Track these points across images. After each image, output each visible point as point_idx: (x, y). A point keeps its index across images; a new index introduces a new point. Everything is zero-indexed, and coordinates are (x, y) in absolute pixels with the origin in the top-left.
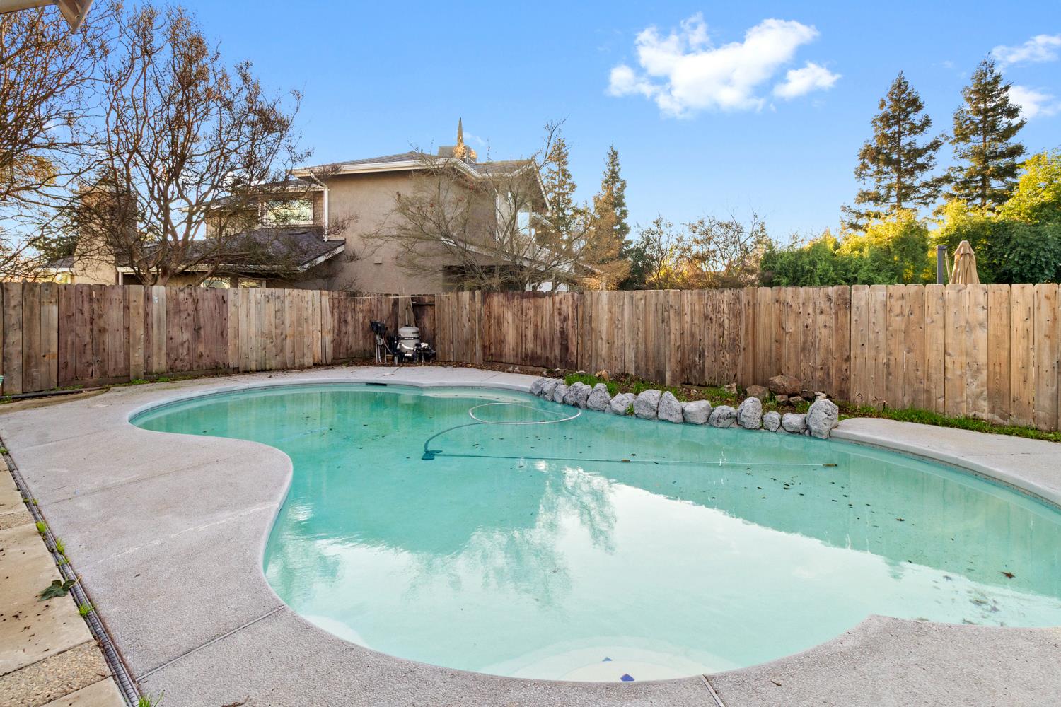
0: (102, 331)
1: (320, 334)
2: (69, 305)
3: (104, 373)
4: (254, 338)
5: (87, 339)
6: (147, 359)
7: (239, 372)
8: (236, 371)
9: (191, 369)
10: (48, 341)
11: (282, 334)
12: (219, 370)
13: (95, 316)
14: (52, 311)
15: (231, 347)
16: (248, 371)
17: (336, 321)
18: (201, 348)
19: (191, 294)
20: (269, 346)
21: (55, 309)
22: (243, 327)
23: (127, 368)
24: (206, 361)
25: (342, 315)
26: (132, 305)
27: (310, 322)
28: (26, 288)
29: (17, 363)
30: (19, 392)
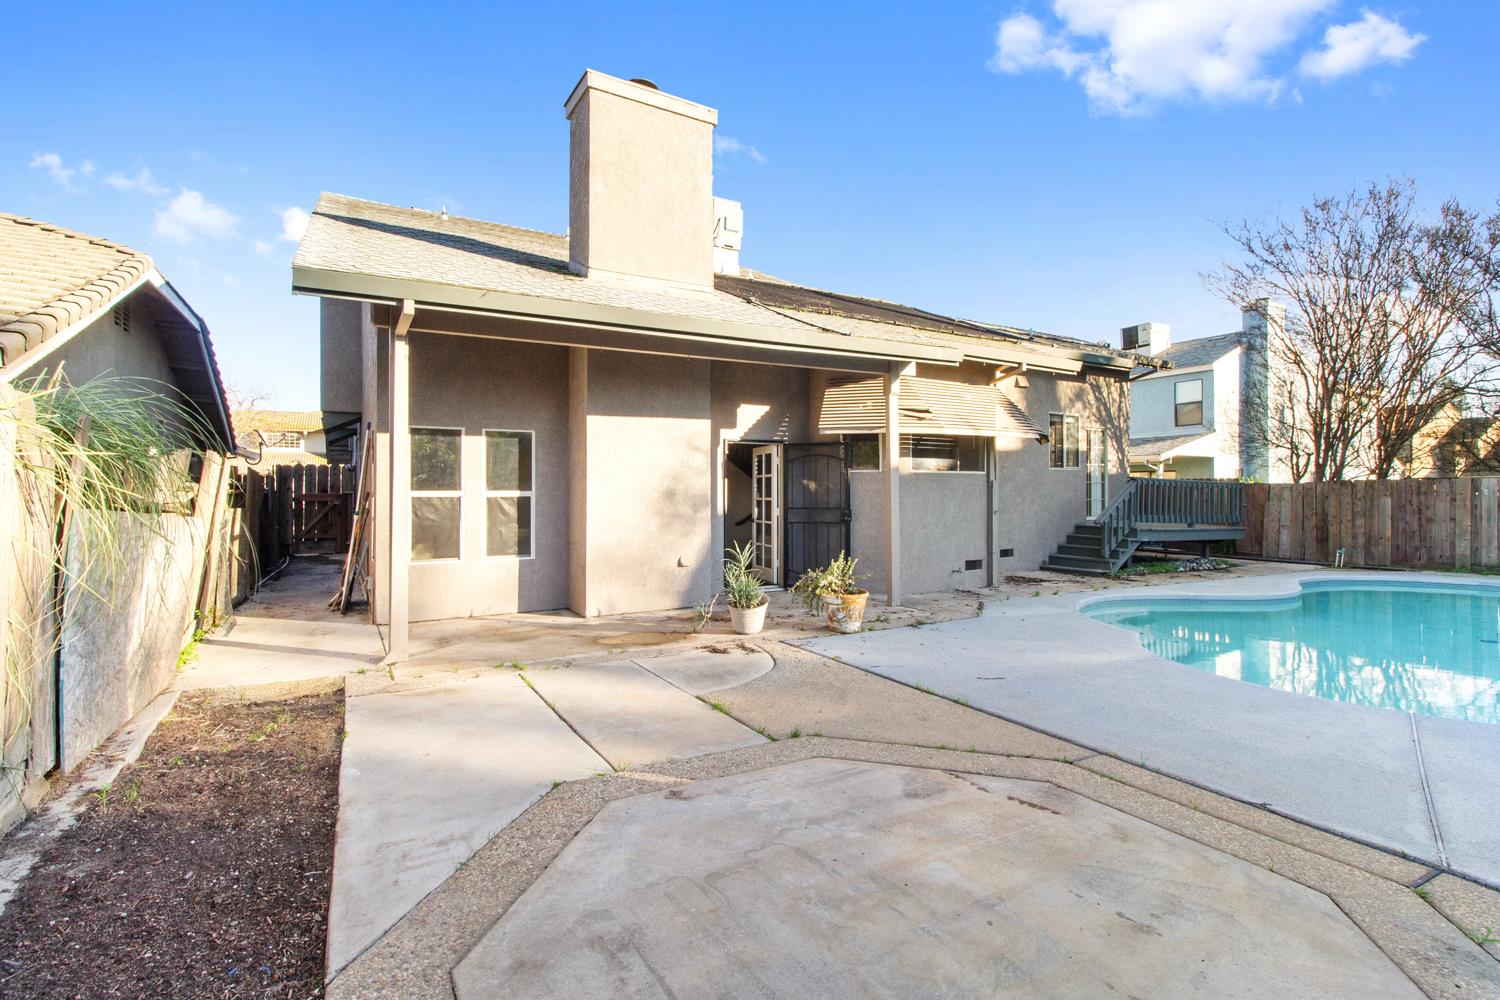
0: (1430, 520)
2: (1400, 498)
3: (1432, 559)
5: (1416, 527)
6: (1475, 551)
10: (1384, 527)
13: (1423, 508)
14: (1387, 502)
21: (1389, 500)
23: (1453, 557)
26: (1458, 497)
28: (1368, 484)
29: (1361, 541)
30: (1362, 562)
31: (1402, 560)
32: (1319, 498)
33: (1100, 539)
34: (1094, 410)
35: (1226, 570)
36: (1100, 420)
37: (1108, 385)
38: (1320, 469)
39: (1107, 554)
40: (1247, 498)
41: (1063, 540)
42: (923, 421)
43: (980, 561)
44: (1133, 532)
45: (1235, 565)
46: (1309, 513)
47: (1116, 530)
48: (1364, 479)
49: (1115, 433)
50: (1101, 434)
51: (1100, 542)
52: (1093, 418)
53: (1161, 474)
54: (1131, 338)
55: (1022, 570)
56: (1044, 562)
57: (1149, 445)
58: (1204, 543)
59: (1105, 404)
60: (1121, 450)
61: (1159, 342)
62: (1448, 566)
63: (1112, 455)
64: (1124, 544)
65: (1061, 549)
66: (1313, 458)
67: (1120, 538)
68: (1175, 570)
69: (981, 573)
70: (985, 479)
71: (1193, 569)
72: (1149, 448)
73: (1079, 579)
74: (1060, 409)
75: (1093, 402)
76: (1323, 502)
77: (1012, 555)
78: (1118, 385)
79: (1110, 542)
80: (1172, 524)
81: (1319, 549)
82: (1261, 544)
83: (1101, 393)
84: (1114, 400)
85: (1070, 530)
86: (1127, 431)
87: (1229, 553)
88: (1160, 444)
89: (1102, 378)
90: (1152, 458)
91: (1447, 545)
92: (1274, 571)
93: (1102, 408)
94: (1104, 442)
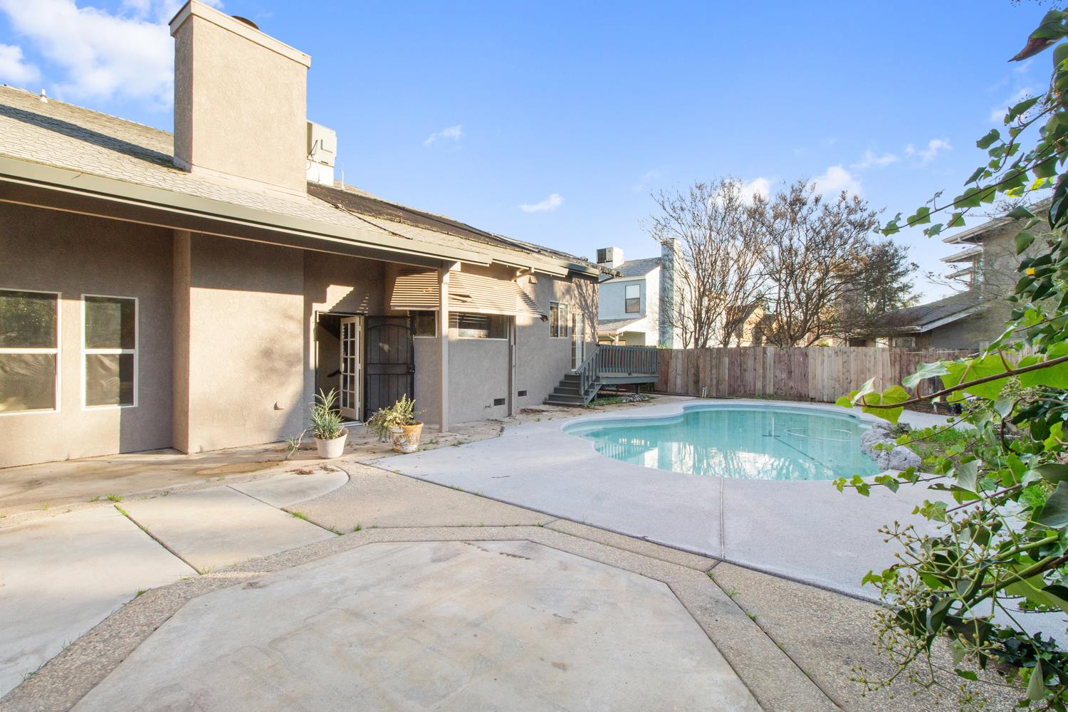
0: (745, 370)
1: (881, 381)
2: (732, 357)
3: (745, 391)
4: (826, 380)
5: (739, 374)
6: (764, 387)
7: (815, 402)
8: (813, 400)
9: (786, 395)
10: (725, 374)
11: (847, 379)
12: (801, 398)
13: (742, 363)
14: (726, 360)
15: (810, 385)
16: (823, 402)
17: (897, 372)
18: (791, 384)
19: (787, 351)
20: (837, 386)
21: (728, 360)
22: (819, 372)
23: (755, 390)
24: (794, 392)
25: (905, 367)
26: (757, 357)
27: (872, 372)
28: (719, 349)
29: (714, 382)
30: (715, 395)
31: (733, 393)
32: (695, 358)
33: (579, 383)
34: (578, 300)
35: (648, 401)
36: (581, 307)
37: (586, 285)
38: (697, 340)
39: (582, 392)
40: (660, 357)
41: (557, 385)
42: (465, 303)
43: (504, 399)
44: (598, 378)
45: (653, 398)
46: (690, 366)
47: (588, 377)
48: (716, 347)
49: (589, 316)
50: (581, 317)
51: (578, 385)
52: (577, 306)
53: (617, 343)
54: (602, 256)
55: (532, 404)
56: (546, 400)
57: (611, 324)
58: (637, 385)
59: (584, 298)
60: (593, 327)
61: (618, 260)
62: (752, 396)
63: (588, 330)
64: (592, 386)
65: (556, 390)
66: (693, 334)
67: (590, 382)
68: (621, 402)
69: (504, 408)
70: (508, 344)
71: (631, 401)
72: (611, 326)
73: (566, 409)
74: (556, 299)
75: (577, 295)
76: (697, 360)
77: (526, 395)
78: (592, 285)
79: (584, 385)
80: (620, 373)
81: (694, 389)
82: (667, 384)
83: (582, 290)
84: (589, 295)
85: (562, 378)
86: (597, 315)
87: (650, 391)
88: (617, 323)
89: (582, 280)
90: (612, 332)
91: (752, 385)
92: (672, 401)
93: (582, 300)
94: (583, 322)
